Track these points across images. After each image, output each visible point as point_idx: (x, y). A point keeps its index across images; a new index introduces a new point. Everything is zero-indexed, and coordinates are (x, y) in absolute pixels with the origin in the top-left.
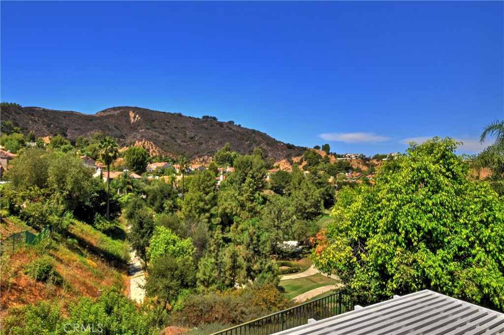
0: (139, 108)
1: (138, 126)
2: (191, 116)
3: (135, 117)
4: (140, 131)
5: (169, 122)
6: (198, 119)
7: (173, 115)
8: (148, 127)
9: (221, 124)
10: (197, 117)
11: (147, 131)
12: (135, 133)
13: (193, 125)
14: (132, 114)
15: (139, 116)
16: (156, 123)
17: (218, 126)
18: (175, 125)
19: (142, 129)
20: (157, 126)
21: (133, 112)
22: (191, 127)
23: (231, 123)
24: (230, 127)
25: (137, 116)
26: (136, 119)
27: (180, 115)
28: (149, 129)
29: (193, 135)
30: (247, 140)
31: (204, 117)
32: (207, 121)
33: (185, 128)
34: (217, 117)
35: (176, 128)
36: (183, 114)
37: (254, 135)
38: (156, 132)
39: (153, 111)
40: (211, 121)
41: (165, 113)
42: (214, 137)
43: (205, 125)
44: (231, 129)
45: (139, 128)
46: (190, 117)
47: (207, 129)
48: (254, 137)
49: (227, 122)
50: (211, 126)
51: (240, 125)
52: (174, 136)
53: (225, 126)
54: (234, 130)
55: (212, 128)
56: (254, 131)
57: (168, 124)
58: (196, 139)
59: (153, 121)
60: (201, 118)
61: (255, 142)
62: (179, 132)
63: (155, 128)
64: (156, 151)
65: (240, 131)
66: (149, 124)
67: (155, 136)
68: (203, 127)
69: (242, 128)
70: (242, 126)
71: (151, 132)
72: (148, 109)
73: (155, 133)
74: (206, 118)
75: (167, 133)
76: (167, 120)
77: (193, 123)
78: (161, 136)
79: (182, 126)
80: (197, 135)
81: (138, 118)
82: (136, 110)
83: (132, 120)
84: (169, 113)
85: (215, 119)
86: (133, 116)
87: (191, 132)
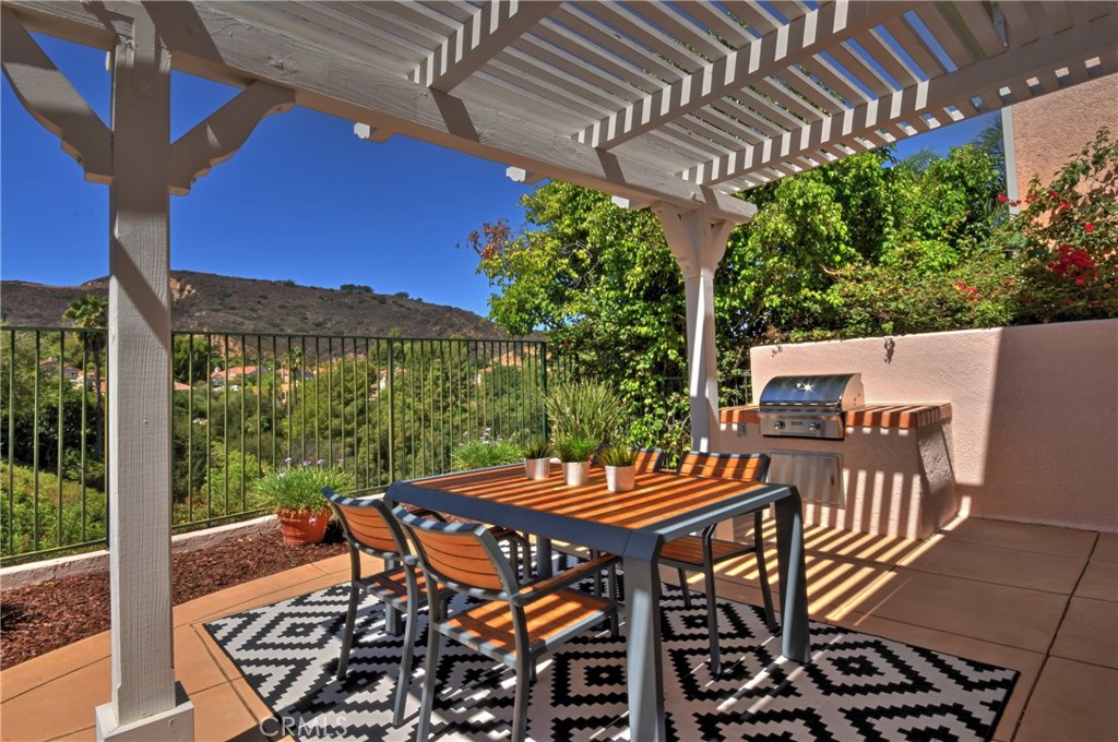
0: (192, 273)
1: (192, 306)
2: (317, 286)
3: (181, 290)
4: (197, 314)
5: (266, 298)
6: (332, 290)
7: (274, 284)
8: (215, 306)
9: (382, 299)
10: (328, 288)
11: (214, 314)
12: (183, 320)
13: (320, 301)
15: (193, 288)
16: (234, 300)
17: (375, 302)
18: (281, 303)
19: (201, 310)
20: (237, 306)
21: (178, 280)
22: (315, 305)
23: (403, 295)
24: (400, 302)
25: (188, 287)
26: (186, 293)
27: (290, 284)
28: (217, 310)
29: (321, 319)
30: (436, 324)
31: (343, 287)
32: (350, 293)
33: (302, 306)
35: (282, 307)
36: (298, 282)
37: (448, 315)
38: (237, 315)
39: (227, 278)
40: (360, 293)
41: (255, 280)
42: (366, 321)
43: (348, 300)
44: (402, 306)
45: (194, 308)
46: (313, 288)
47: (351, 307)
48: (450, 318)
49: (393, 294)
50: (361, 302)
51: (419, 300)
52: (278, 322)
53: (390, 302)
54: (409, 309)
55: (363, 305)
56: (449, 309)
57: (264, 301)
58: (329, 325)
59: (228, 296)
60: (338, 288)
61: (451, 326)
62: (289, 315)
63: (233, 308)
64: (236, 349)
65: (422, 310)
66: (218, 302)
67: (234, 323)
68: (342, 305)
69: (424, 304)
70: (424, 301)
71: (223, 317)
72: (215, 275)
73: (232, 318)
74: (348, 289)
75: (261, 318)
76: (260, 293)
77: (321, 298)
78: (247, 322)
79: (295, 304)
80: (330, 320)
81: (189, 292)
83: (176, 295)
84: (264, 281)
85: (367, 289)
86: (178, 286)
87: (317, 313)
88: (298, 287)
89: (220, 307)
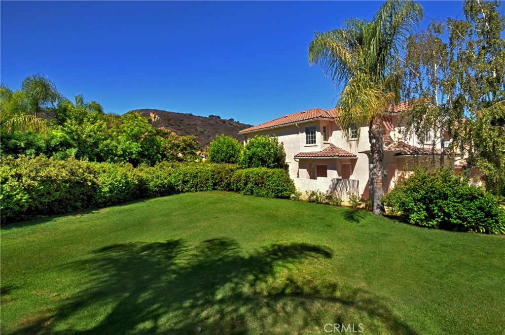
0: (158, 110)
1: (159, 124)
2: (200, 116)
3: (155, 118)
5: (183, 121)
6: (206, 118)
7: (185, 115)
9: (224, 121)
10: (204, 116)
14: (152, 115)
15: (158, 116)
16: (172, 122)
17: (222, 123)
18: (188, 123)
20: (173, 124)
21: (153, 113)
22: (200, 124)
23: (232, 120)
24: (231, 123)
25: (157, 116)
27: (191, 115)
28: (168, 126)
29: (203, 130)
31: (210, 116)
32: (212, 119)
33: (195, 125)
34: (220, 116)
35: (188, 125)
36: (194, 114)
39: (169, 112)
40: (216, 119)
41: (178, 113)
43: (211, 122)
44: (232, 125)
46: (199, 117)
47: (213, 125)
49: (228, 119)
50: (216, 123)
51: (238, 122)
52: (188, 131)
53: (227, 123)
54: (234, 126)
55: (218, 124)
57: (182, 122)
58: (206, 133)
59: (170, 120)
60: (208, 117)
62: (191, 128)
63: (172, 125)
65: (239, 126)
66: (167, 122)
68: (210, 124)
69: (240, 124)
70: (240, 122)
72: (165, 111)
74: (211, 116)
75: (182, 129)
76: (181, 119)
77: (202, 121)
79: (193, 123)
80: (206, 130)
81: (157, 118)
82: (154, 111)
83: (153, 120)
84: (182, 114)
85: (219, 117)
86: (153, 116)
87: (201, 127)
88: (193, 116)
89: (168, 125)
